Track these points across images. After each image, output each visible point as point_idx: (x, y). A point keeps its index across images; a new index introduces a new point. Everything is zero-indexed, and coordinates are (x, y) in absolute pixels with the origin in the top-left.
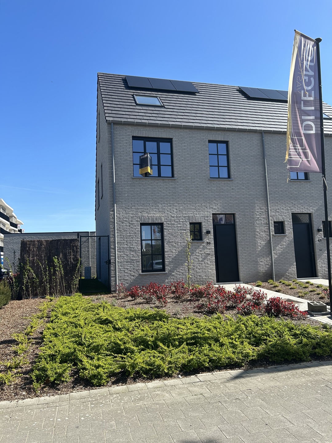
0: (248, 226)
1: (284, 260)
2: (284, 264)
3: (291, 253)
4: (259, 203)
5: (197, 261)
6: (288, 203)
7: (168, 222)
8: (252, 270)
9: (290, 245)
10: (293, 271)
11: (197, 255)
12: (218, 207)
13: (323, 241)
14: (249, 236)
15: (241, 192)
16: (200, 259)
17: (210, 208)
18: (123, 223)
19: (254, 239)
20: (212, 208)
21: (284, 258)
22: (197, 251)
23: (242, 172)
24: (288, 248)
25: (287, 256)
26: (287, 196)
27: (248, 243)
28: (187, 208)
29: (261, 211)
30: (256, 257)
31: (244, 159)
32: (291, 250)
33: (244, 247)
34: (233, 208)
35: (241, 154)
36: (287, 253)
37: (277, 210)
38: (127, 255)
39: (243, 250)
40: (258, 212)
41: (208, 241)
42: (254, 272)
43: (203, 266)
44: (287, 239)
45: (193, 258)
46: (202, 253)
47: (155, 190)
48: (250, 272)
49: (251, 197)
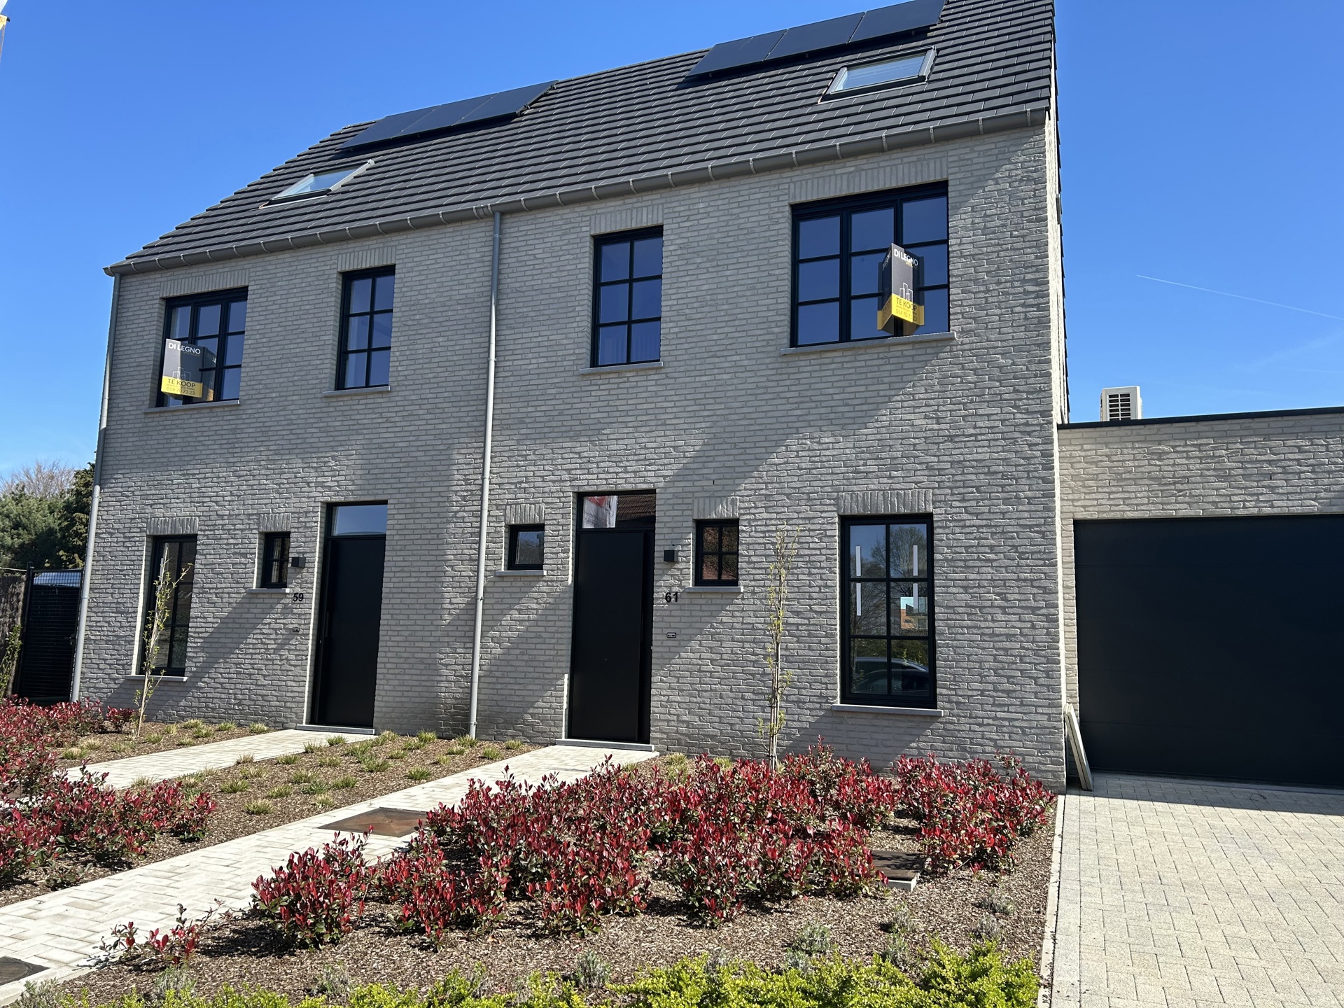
0: (420, 542)
1: (523, 664)
2: (521, 681)
3: (553, 641)
4: (462, 461)
5: (263, 651)
6: (566, 456)
7: (207, 533)
8: (410, 694)
9: (552, 612)
10: (550, 708)
11: (264, 634)
12: (337, 481)
13: (687, 601)
14: (418, 574)
15: (412, 428)
16: (270, 647)
17: (316, 487)
18: (111, 534)
19: (432, 585)
20: (322, 484)
21: (526, 658)
22: (265, 621)
23: (421, 361)
24: (545, 623)
25: (535, 652)
26: (564, 429)
27: (413, 601)
28: (258, 487)
29: (467, 491)
30: (430, 650)
31: (433, 315)
32: (553, 629)
33: (398, 612)
34: (381, 481)
35: (427, 301)
36: (540, 640)
37: (521, 483)
38: (109, 622)
39: (394, 622)
40: (456, 491)
41: (299, 590)
42: (417, 700)
43: (275, 667)
44: (545, 589)
45: (254, 641)
46: (277, 626)
47: (189, 439)
48: (403, 699)
49: (439, 442)
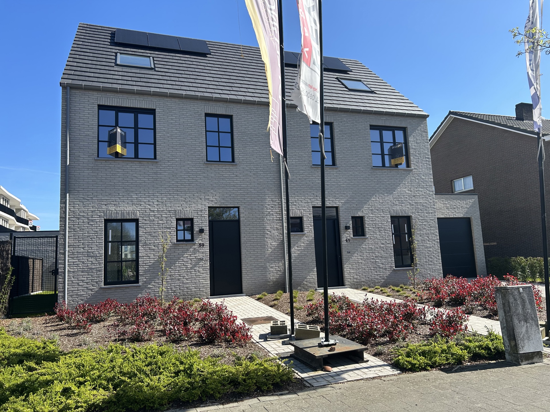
0: (256, 223)
1: (301, 264)
2: (301, 270)
3: (311, 256)
4: (270, 194)
5: (185, 268)
6: (309, 194)
7: (144, 218)
8: (259, 279)
9: (309, 246)
10: (312, 278)
11: (185, 261)
12: (216, 198)
13: (352, 242)
14: (257, 235)
15: (247, 180)
16: (188, 266)
17: (205, 200)
18: (79, 219)
19: (263, 238)
20: (208, 199)
21: (302, 262)
22: (184, 256)
23: (249, 155)
24: (307, 250)
25: (305, 260)
26: (307, 185)
27: (255, 245)
28: (173, 199)
29: (273, 204)
30: (265, 262)
31: (252, 138)
32: (310, 252)
33: (249, 249)
34: (236, 199)
35: (249, 132)
36: (306, 256)
37: (293, 202)
38: (83, 262)
39: (248, 253)
40: (269, 204)
41: (201, 242)
42: (261, 281)
43: (192, 275)
44: (306, 239)
45: (179, 265)
46: (192, 257)
47: (128, 175)
48: (255, 281)
49: (260, 186)
